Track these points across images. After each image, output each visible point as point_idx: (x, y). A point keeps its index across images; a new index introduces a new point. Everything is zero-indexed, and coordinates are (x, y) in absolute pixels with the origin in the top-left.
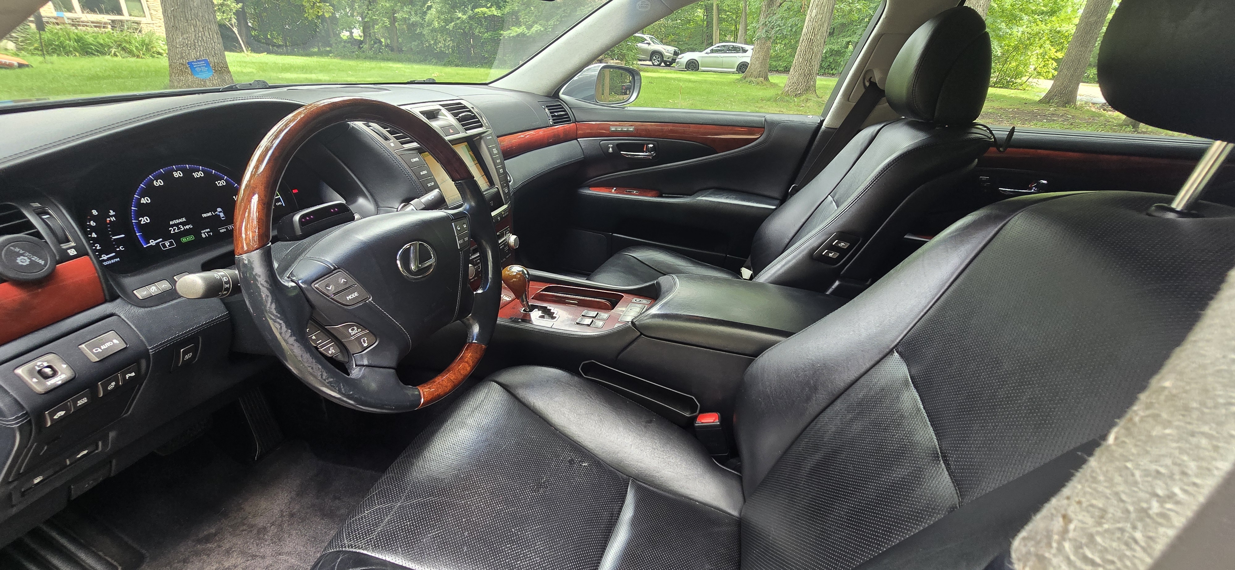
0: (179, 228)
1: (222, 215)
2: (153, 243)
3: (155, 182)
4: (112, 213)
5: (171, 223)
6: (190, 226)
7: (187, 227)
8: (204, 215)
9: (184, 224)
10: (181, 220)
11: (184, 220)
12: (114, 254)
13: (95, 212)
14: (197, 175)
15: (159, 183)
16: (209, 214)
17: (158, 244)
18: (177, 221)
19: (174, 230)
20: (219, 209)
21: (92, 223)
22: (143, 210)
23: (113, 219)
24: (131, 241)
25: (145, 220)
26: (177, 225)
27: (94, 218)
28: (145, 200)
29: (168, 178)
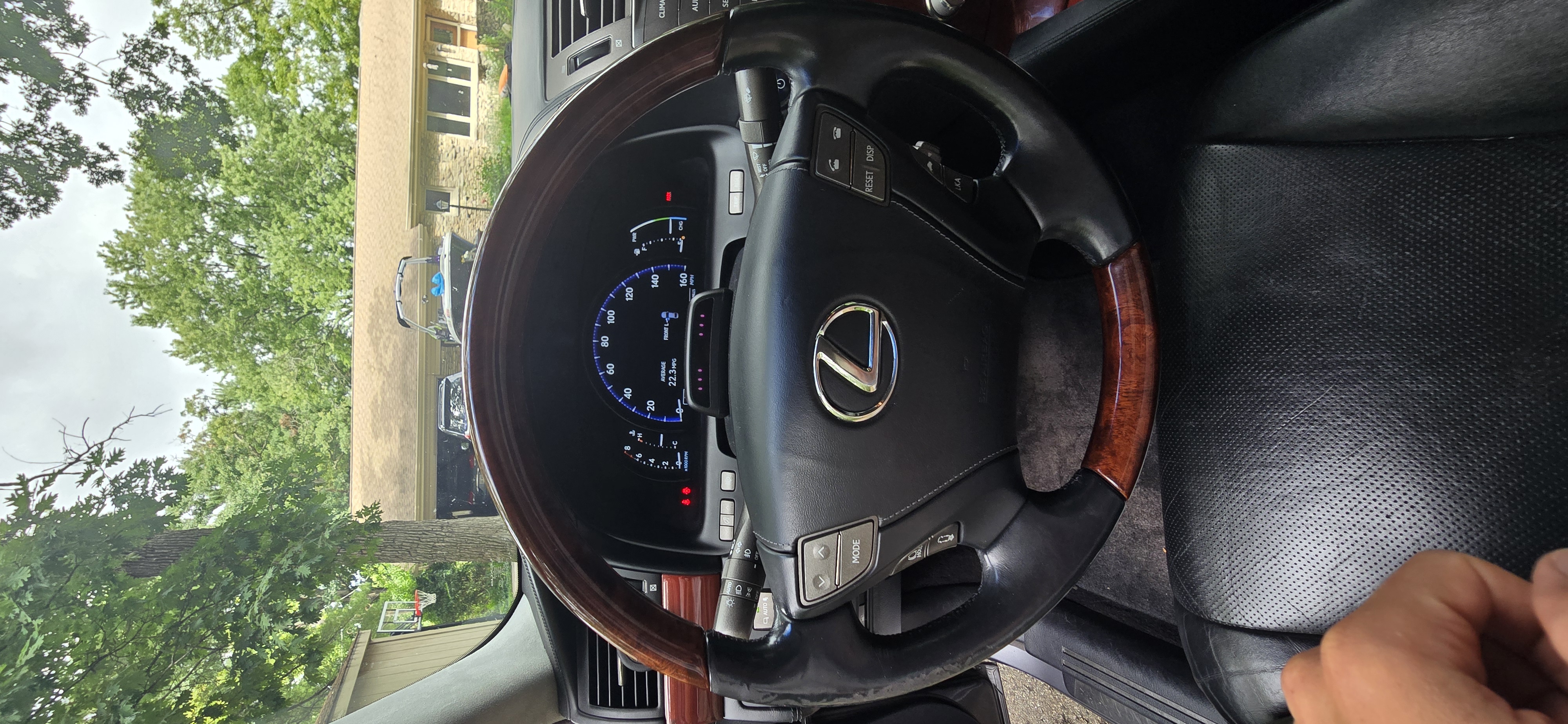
0: (672, 375)
1: (672, 315)
2: (680, 411)
3: (610, 373)
4: (633, 433)
5: (663, 380)
6: (674, 361)
7: (674, 365)
8: (666, 337)
9: (669, 367)
10: (664, 368)
11: (664, 364)
12: (679, 454)
13: (627, 448)
14: (611, 319)
15: (611, 369)
16: (666, 330)
17: (683, 406)
18: (663, 372)
19: (672, 381)
20: (664, 315)
21: (639, 456)
22: (639, 400)
23: (640, 435)
24: (671, 431)
25: (651, 405)
26: (667, 375)
27: (634, 452)
28: (628, 393)
29: (607, 355)
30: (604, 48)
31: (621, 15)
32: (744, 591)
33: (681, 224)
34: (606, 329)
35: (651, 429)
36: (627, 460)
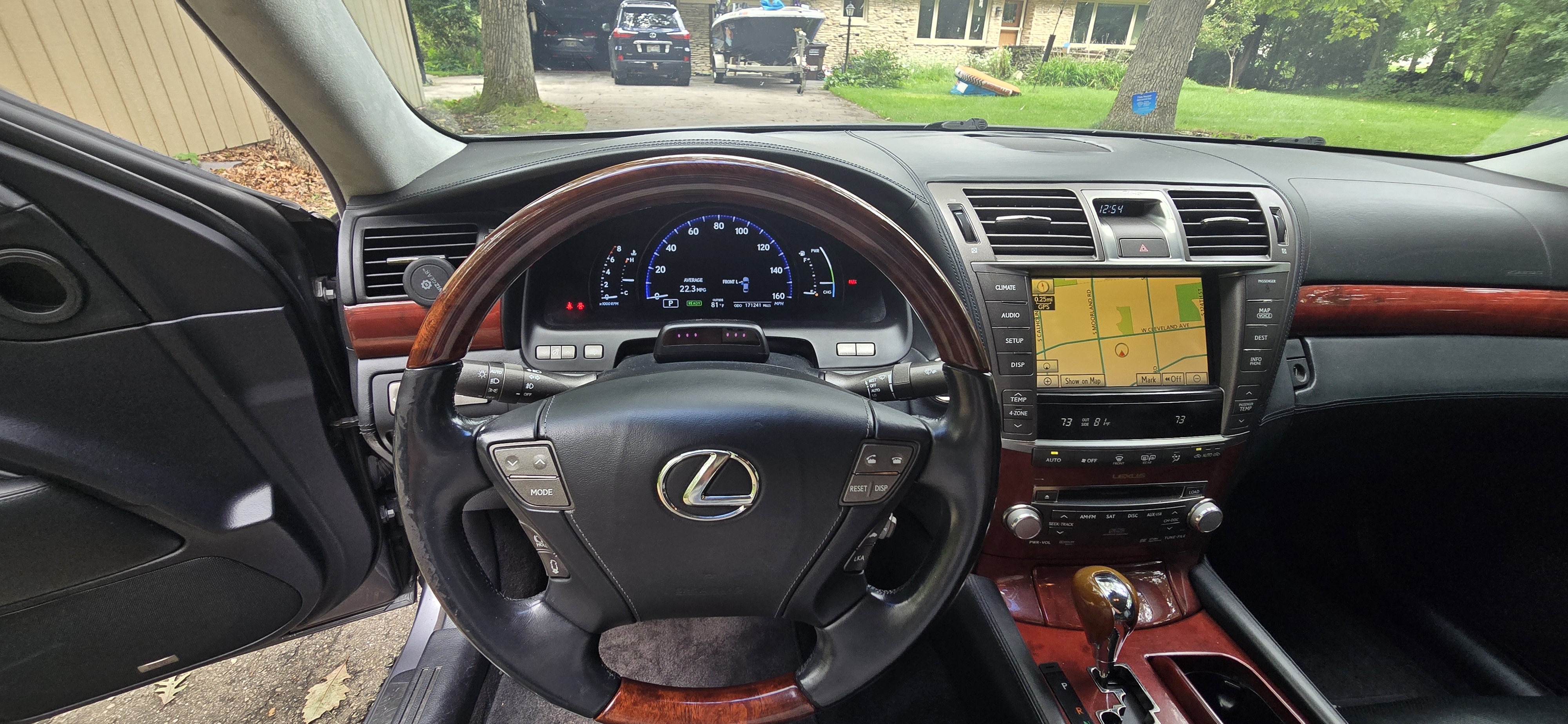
0: (691, 289)
1: (746, 286)
2: (657, 296)
3: (690, 230)
4: (634, 253)
5: (686, 280)
6: (704, 290)
7: (700, 290)
8: (725, 282)
9: (698, 285)
10: (697, 280)
11: (701, 280)
12: (616, 297)
13: (619, 249)
14: (739, 231)
15: (694, 232)
16: (732, 282)
17: (661, 299)
18: (693, 280)
19: (685, 289)
20: (746, 279)
21: (612, 260)
22: (666, 257)
23: (632, 260)
24: (637, 289)
25: (661, 269)
26: (690, 284)
27: (616, 255)
28: (671, 248)
29: (706, 228)
30: (970, 237)
31: (997, 252)
32: (493, 386)
33: (829, 292)
34: (730, 226)
35: (639, 270)
36: (608, 249)
